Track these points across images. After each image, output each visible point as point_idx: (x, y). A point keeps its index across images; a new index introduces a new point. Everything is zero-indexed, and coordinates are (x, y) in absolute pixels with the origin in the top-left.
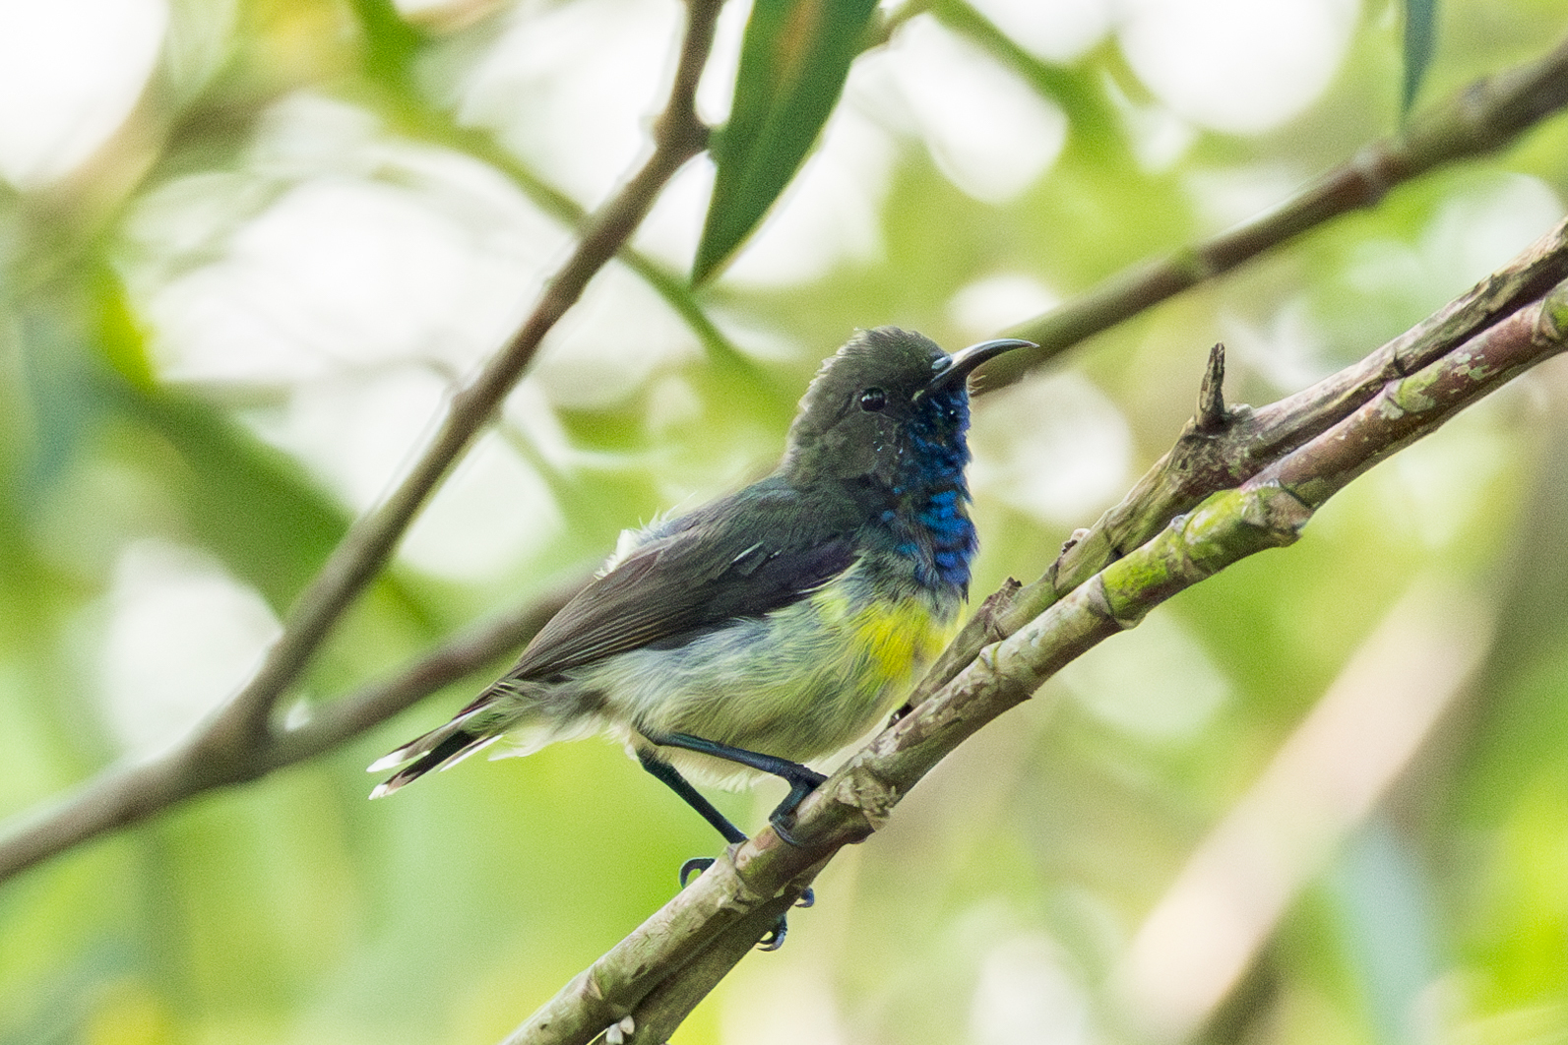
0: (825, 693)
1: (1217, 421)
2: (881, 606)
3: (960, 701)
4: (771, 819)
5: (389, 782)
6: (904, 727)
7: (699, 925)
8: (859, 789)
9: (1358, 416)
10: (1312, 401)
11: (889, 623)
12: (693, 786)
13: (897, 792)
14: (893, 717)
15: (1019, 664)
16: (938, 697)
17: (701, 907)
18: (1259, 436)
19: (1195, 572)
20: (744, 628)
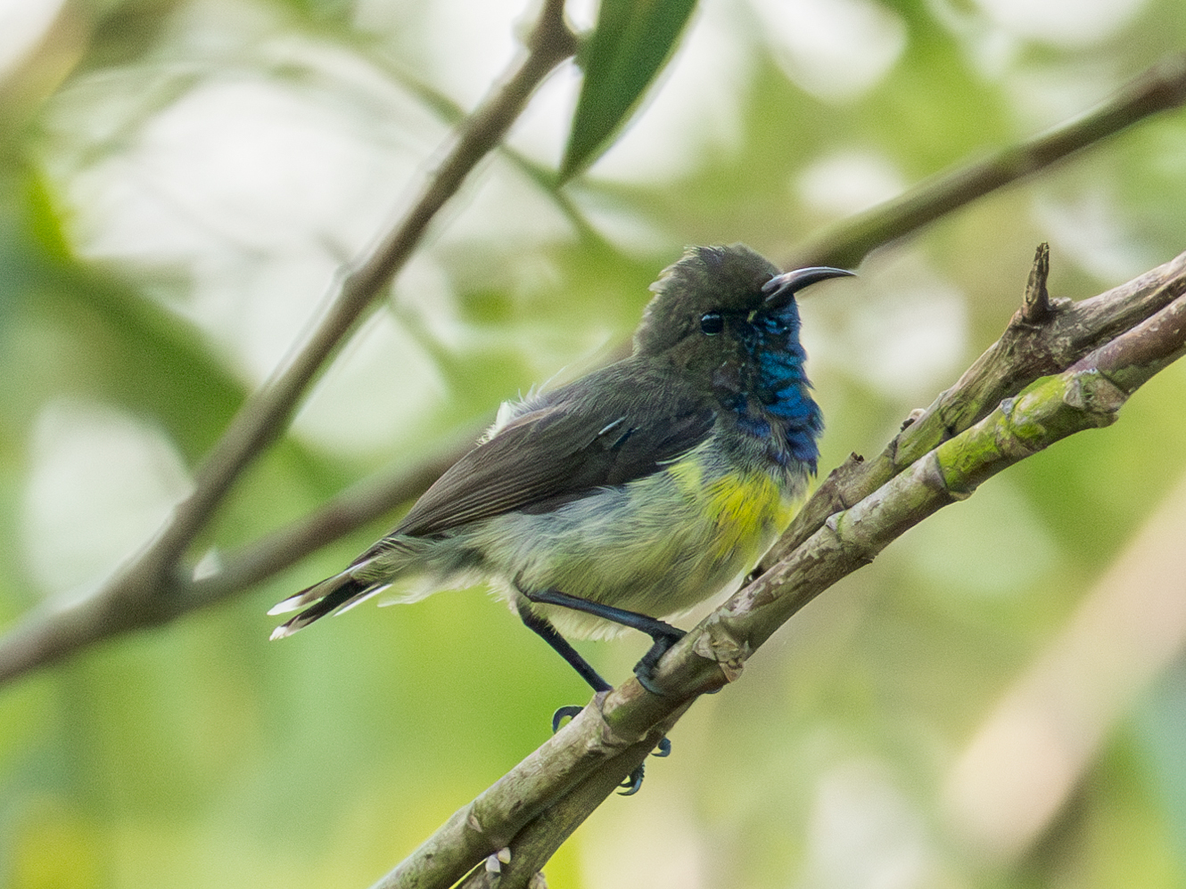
0: (680, 555)
1: (1042, 314)
2: (733, 477)
3: (807, 564)
4: (635, 671)
5: (288, 624)
6: (758, 586)
7: (569, 766)
8: (716, 644)
9: (1170, 310)
10: (1128, 295)
11: (739, 494)
12: (565, 638)
13: (750, 646)
14: (747, 578)
15: (862, 532)
16: (787, 561)
17: (571, 748)
18: (1080, 327)
19: (1021, 448)
20: (608, 495)
